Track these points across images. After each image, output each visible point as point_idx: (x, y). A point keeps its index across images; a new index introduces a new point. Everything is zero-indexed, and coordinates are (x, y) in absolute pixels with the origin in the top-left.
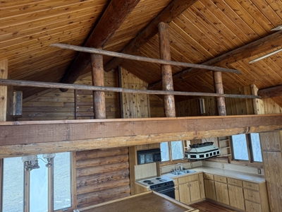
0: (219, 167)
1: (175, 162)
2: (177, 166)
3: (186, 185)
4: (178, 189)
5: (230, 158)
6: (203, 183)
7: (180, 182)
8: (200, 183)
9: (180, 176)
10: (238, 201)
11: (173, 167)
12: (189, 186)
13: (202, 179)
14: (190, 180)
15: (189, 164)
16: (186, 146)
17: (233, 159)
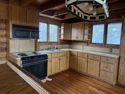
0: (80, 48)
1: (51, 43)
2: (52, 46)
3: (57, 59)
4: (51, 61)
5: (89, 42)
6: (69, 58)
7: (53, 57)
8: (67, 58)
9: (53, 52)
10: (94, 71)
11: (49, 46)
12: (59, 59)
13: (69, 55)
14: (61, 55)
15: (61, 46)
16: (60, 33)
17: (91, 43)
